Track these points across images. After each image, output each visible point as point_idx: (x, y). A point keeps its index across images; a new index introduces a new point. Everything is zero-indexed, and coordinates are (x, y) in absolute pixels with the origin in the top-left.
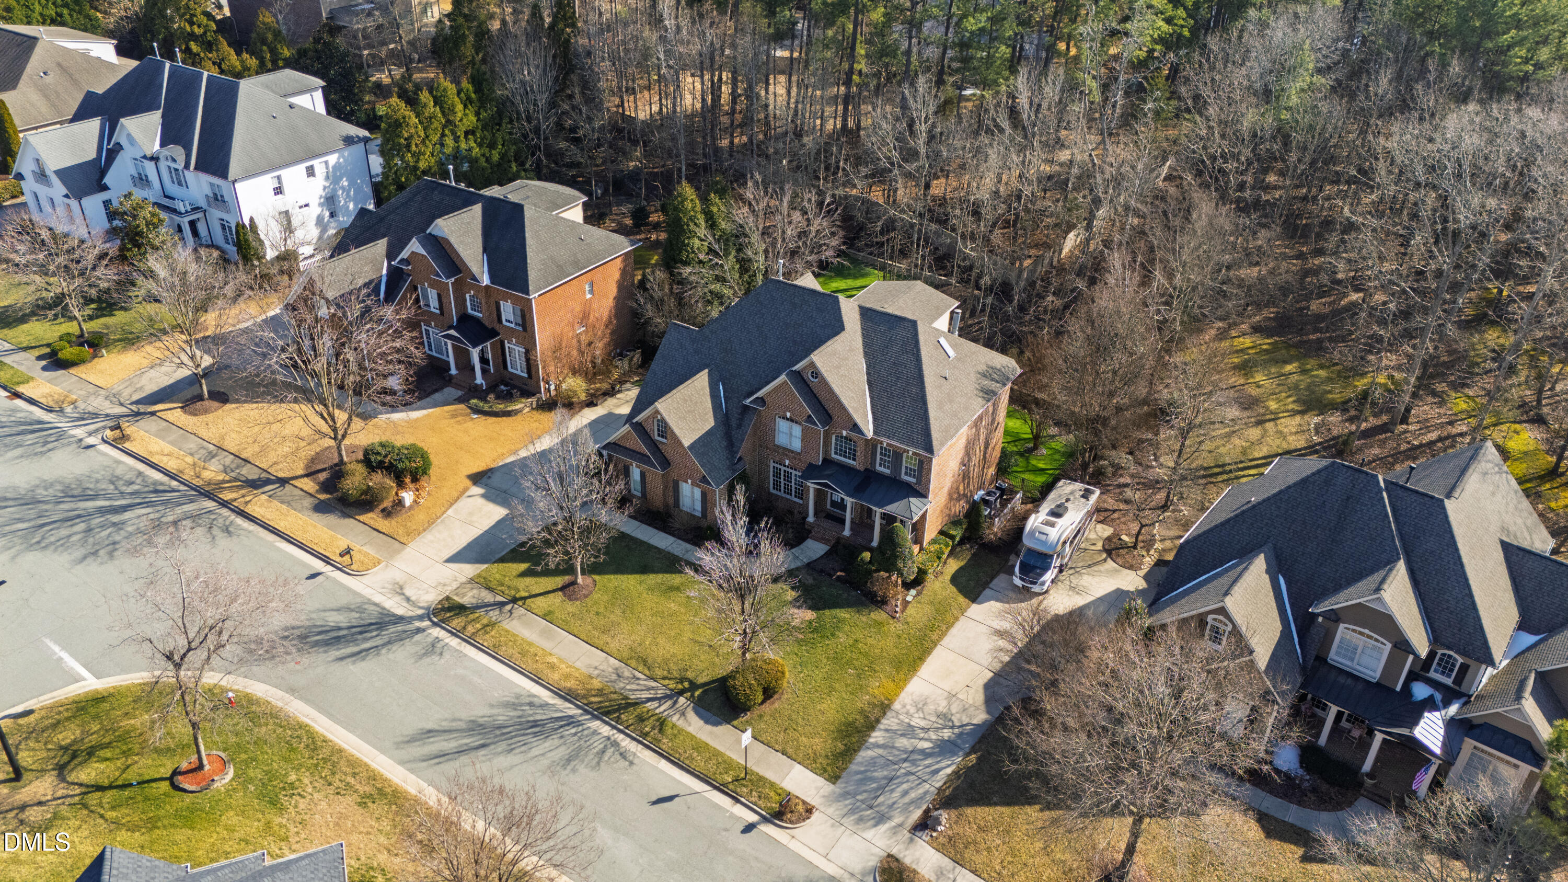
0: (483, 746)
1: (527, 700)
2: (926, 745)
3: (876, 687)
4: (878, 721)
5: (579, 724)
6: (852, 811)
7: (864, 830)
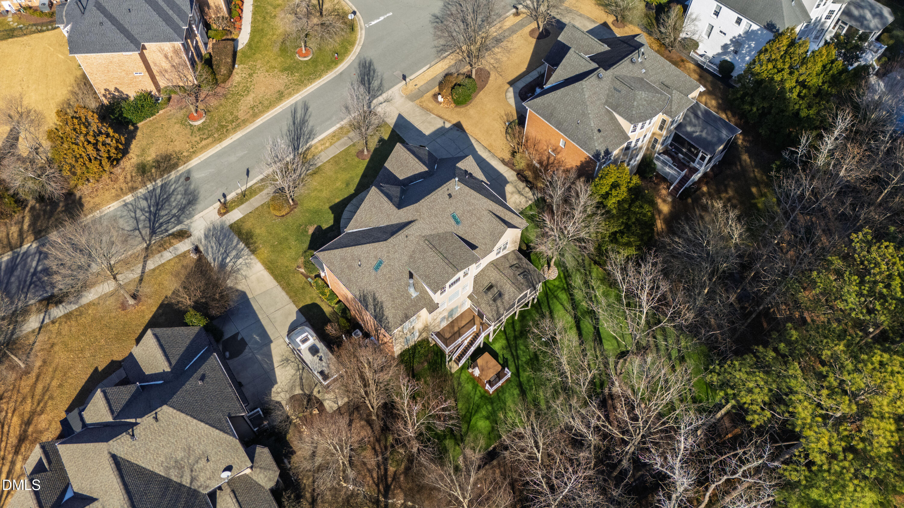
0: (294, 123)
1: (312, 137)
2: (228, 260)
3: (264, 251)
4: (248, 247)
5: (294, 151)
6: (214, 228)
7: (205, 230)
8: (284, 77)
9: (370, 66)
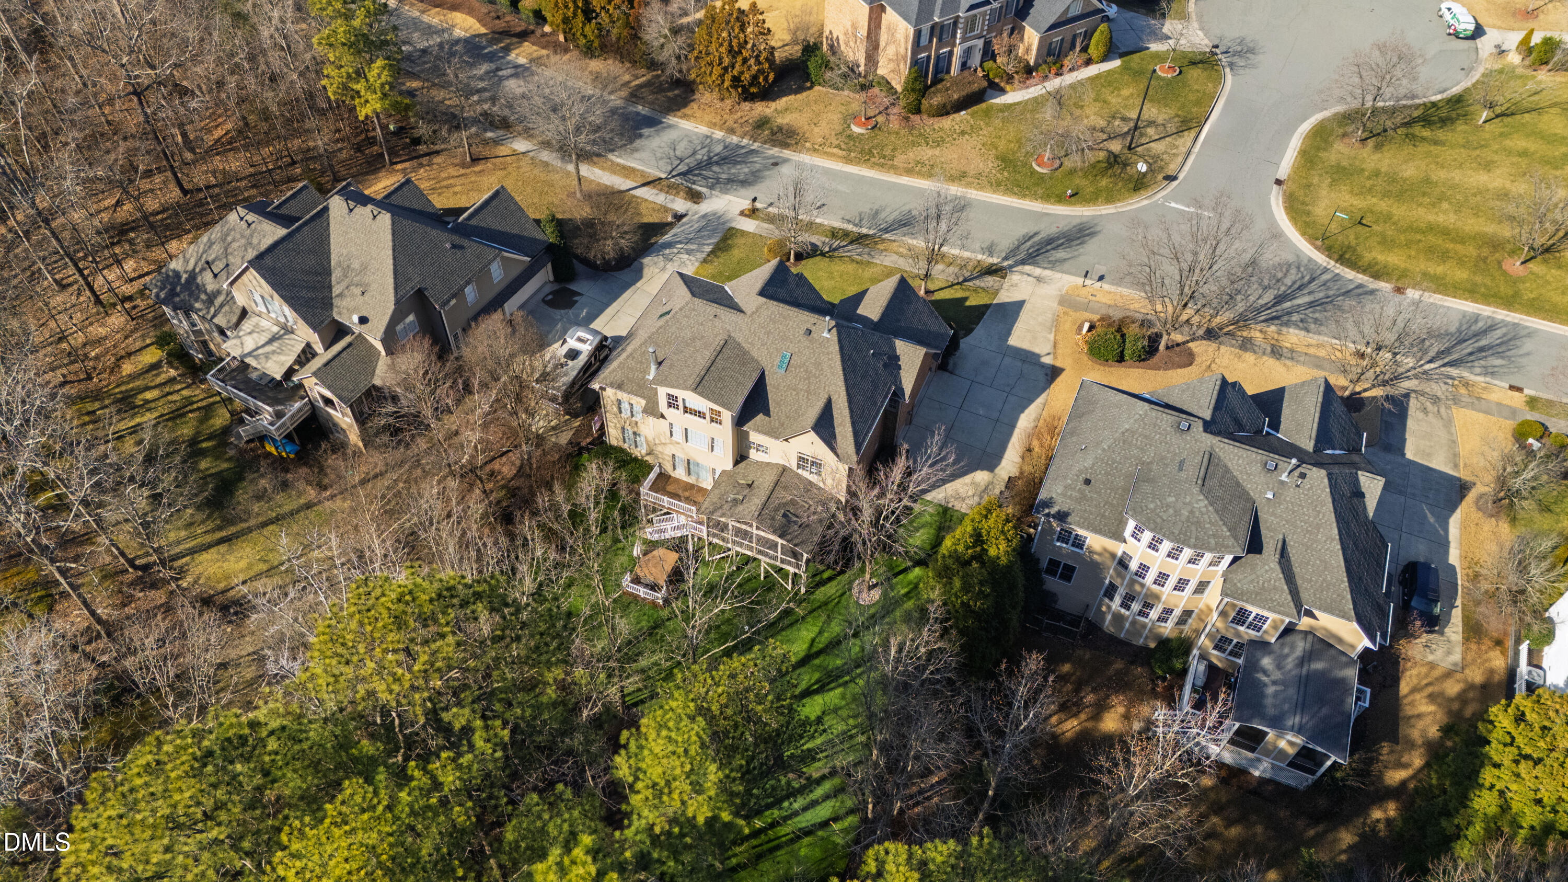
2: (680, 246)
3: (710, 271)
4: (709, 255)
5: (880, 230)
6: (719, 217)
7: (713, 211)
8: (991, 165)
9: (1088, 235)
